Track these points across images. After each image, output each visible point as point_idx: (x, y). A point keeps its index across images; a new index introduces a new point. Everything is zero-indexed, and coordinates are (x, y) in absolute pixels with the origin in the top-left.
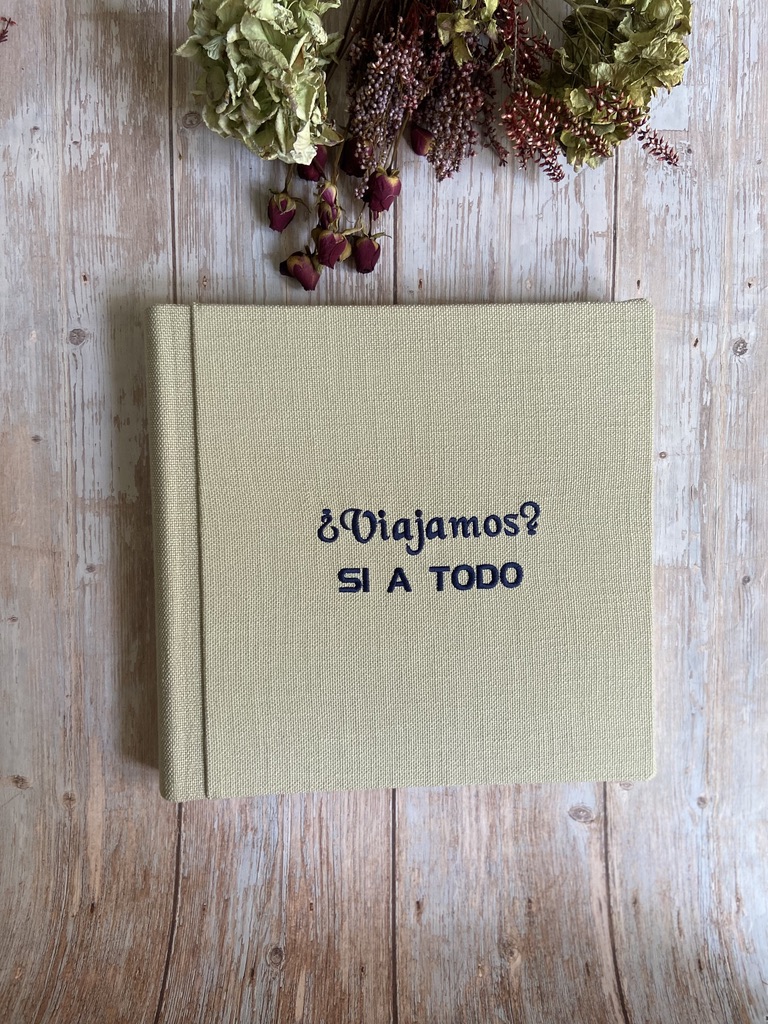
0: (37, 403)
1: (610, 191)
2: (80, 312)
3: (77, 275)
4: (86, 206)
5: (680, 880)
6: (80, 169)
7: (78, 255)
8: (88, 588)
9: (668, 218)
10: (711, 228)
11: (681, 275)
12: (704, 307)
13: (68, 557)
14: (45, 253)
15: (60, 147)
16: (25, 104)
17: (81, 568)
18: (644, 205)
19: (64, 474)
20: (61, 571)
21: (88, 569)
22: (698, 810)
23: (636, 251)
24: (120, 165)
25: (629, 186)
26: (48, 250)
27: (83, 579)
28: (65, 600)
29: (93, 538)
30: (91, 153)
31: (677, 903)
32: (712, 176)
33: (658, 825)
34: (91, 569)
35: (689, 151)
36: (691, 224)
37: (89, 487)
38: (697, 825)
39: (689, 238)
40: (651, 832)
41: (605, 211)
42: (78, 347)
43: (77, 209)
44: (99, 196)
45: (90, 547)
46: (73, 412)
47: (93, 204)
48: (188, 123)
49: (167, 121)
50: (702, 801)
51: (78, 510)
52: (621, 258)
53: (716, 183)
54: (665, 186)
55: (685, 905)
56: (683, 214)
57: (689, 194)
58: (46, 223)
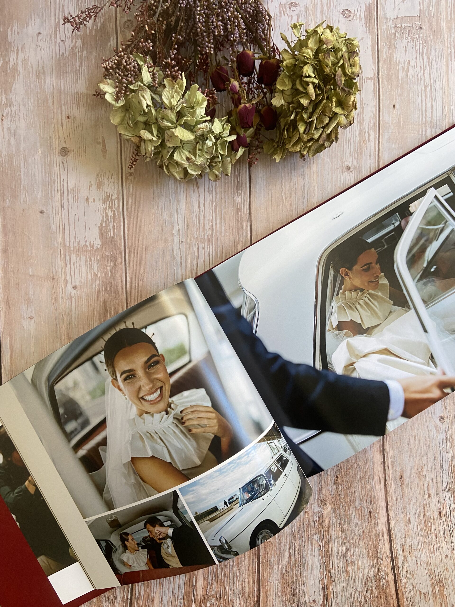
0: (42, 191)
1: (375, 53)
2: (66, 137)
3: (64, 116)
4: (69, 76)
5: (429, 466)
6: (65, 55)
7: (64, 104)
8: (73, 299)
9: (410, 67)
10: (435, 72)
11: (419, 101)
12: (434, 120)
13: (61, 281)
14: (45, 105)
15: (53, 44)
16: (33, 20)
17: (69, 287)
18: (395, 60)
19: (58, 232)
20: (58, 289)
21: (73, 288)
22: (439, 424)
23: (391, 87)
24: (87, 52)
25: (386, 50)
26: (47, 103)
27: (70, 293)
28: (61, 306)
29: (76, 269)
30: (71, 46)
31: (427, 479)
32: (435, 42)
33: (415, 433)
34: (75, 288)
35: (421, 28)
36: (424, 71)
37: (73, 239)
38: (439, 433)
39: (423, 79)
40: (411, 437)
41: (372, 65)
42: (65, 157)
43: (63, 78)
44: (76, 70)
45: (74, 275)
46: (62, 196)
47: (72, 75)
48: (126, 26)
49: (114, 26)
50: (442, 418)
51: (67, 254)
52: (383, 92)
53: (437, 47)
54: (407, 49)
55: (433, 481)
56: (419, 64)
57: (422, 53)
58: (46, 87)
